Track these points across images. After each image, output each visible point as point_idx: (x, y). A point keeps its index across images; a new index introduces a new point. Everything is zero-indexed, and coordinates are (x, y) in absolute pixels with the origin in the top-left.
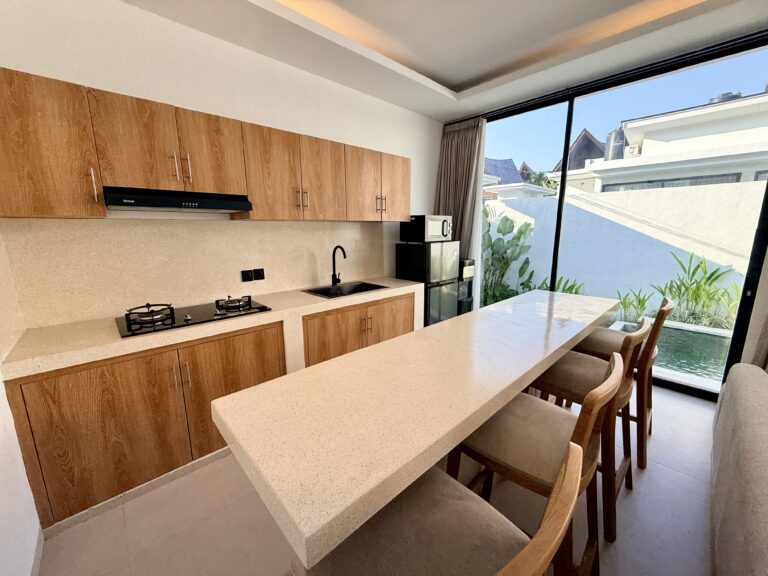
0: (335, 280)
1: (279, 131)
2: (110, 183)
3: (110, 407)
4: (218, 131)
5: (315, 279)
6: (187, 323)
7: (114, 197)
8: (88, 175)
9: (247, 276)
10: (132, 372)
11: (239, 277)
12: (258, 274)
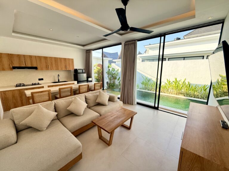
0: (59, 80)
1: (43, 57)
2: (13, 66)
3: (13, 96)
4: (31, 58)
5: (55, 80)
6: (26, 86)
7: (14, 68)
8: (10, 65)
9: (40, 80)
10: (17, 92)
11: (38, 80)
12: (42, 79)
